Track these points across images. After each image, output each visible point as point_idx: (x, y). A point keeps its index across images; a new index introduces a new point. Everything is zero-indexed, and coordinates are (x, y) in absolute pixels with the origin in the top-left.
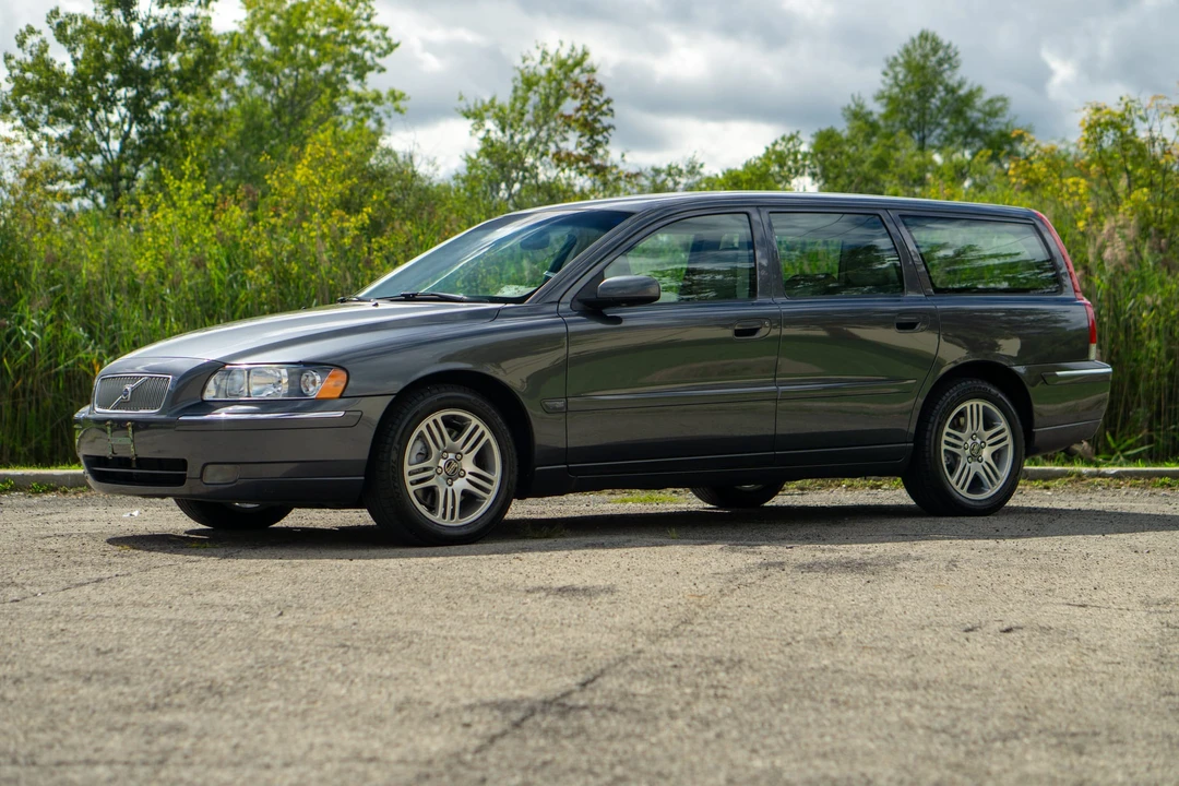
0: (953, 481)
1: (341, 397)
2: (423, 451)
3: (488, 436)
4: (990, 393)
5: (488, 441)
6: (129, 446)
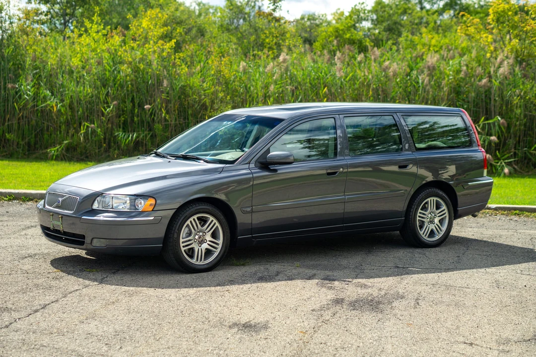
0: (421, 233)
1: (153, 210)
2: (189, 232)
3: (217, 224)
4: (439, 194)
5: (217, 227)
6: (60, 225)
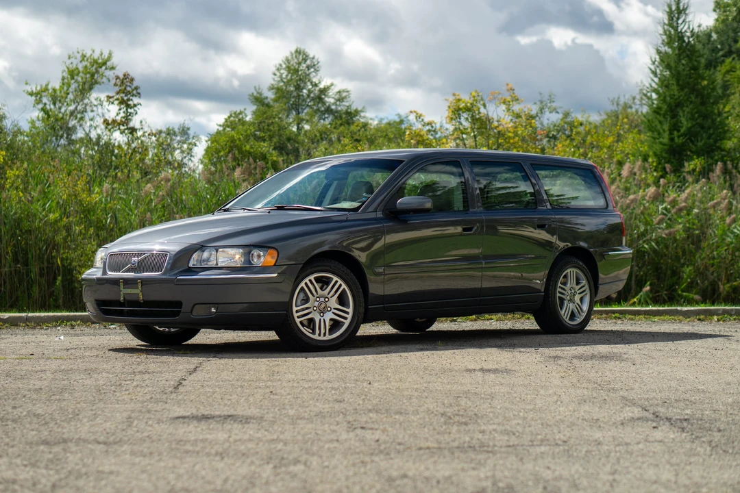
0: (562, 313)
1: (275, 265)
2: (304, 298)
3: (344, 286)
4: (579, 264)
5: (344, 289)
6: (138, 294)
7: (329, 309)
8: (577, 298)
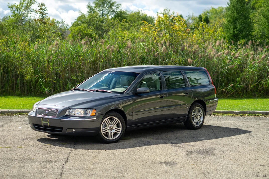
1: (95, 115)
2: (105, 125)
4: (200, 105)
5: (119, 122)
6: (48, 124)
7: (113, 129)
8: (199, 117)
